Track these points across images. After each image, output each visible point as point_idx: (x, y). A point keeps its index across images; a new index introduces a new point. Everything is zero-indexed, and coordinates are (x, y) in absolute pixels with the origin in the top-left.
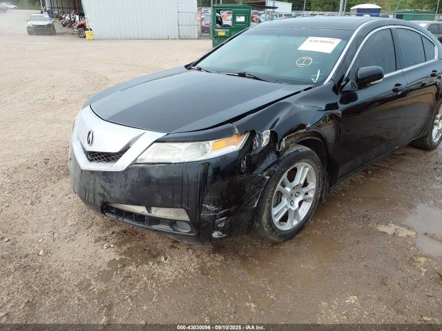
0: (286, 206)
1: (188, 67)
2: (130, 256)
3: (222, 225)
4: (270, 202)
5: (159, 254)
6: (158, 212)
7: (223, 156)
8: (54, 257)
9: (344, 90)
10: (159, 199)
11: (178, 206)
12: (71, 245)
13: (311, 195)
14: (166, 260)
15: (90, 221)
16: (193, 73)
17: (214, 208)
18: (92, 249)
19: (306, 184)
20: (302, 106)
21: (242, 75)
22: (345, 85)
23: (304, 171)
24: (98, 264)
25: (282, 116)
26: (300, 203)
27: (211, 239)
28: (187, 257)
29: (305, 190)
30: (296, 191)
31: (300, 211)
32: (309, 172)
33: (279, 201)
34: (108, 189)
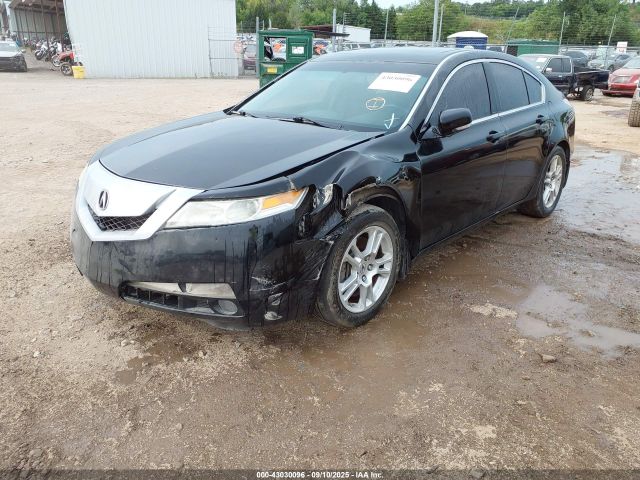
0: (356, 282)
1: (228, 112)
2: (158, 353)
3: (276, 304)
4: (336, 274)
5: (195, 349)
6: (195, 290)
7: (277, 215)
8: (54, 358)
9: (424, 137)
10: (195, 271)
11: (221, 280)
12: (77, 343)
13: (388, 268)
14: (205, 354)
15: (100, 315)
16: (236, 119)
17: (266, 281)
18: (105, 346)
19: (380, 255)
20: (372, 157)
21: (299, 121)
22: (424, 132)
23: (377, 237)
24: (115, 365)
25: (348, 166)
26: (375, 279)
27: (263, 322)
28: (231, 352)
29: (379, 262)
30: (368, 263)
31: (374, 289)
32: (383, 239)
33: (347, 275)
34: (129, 263)
